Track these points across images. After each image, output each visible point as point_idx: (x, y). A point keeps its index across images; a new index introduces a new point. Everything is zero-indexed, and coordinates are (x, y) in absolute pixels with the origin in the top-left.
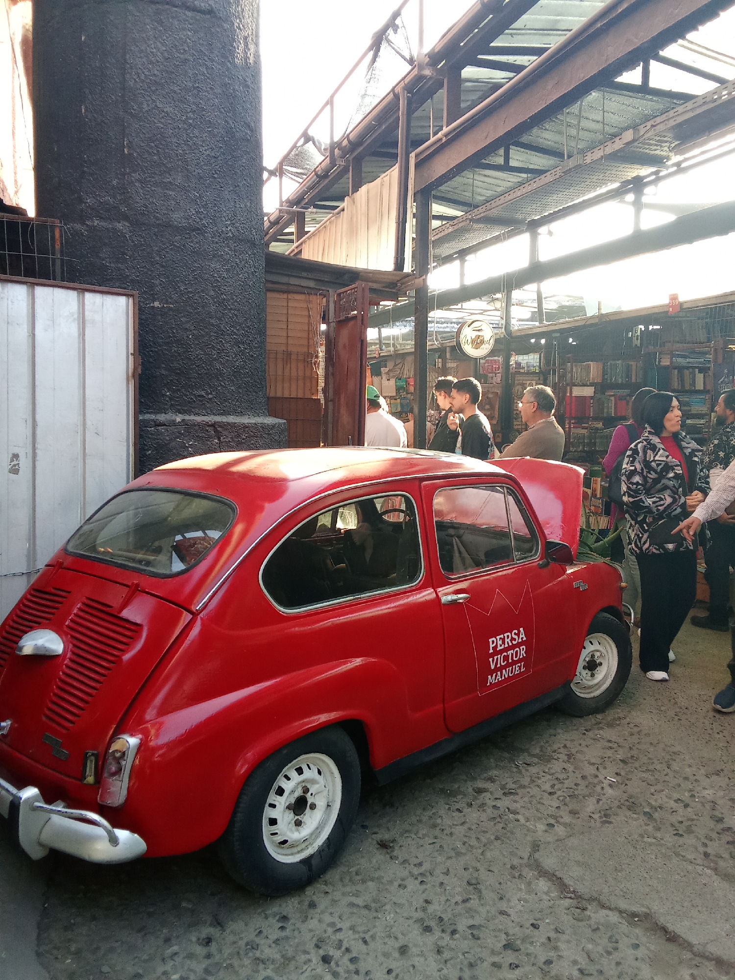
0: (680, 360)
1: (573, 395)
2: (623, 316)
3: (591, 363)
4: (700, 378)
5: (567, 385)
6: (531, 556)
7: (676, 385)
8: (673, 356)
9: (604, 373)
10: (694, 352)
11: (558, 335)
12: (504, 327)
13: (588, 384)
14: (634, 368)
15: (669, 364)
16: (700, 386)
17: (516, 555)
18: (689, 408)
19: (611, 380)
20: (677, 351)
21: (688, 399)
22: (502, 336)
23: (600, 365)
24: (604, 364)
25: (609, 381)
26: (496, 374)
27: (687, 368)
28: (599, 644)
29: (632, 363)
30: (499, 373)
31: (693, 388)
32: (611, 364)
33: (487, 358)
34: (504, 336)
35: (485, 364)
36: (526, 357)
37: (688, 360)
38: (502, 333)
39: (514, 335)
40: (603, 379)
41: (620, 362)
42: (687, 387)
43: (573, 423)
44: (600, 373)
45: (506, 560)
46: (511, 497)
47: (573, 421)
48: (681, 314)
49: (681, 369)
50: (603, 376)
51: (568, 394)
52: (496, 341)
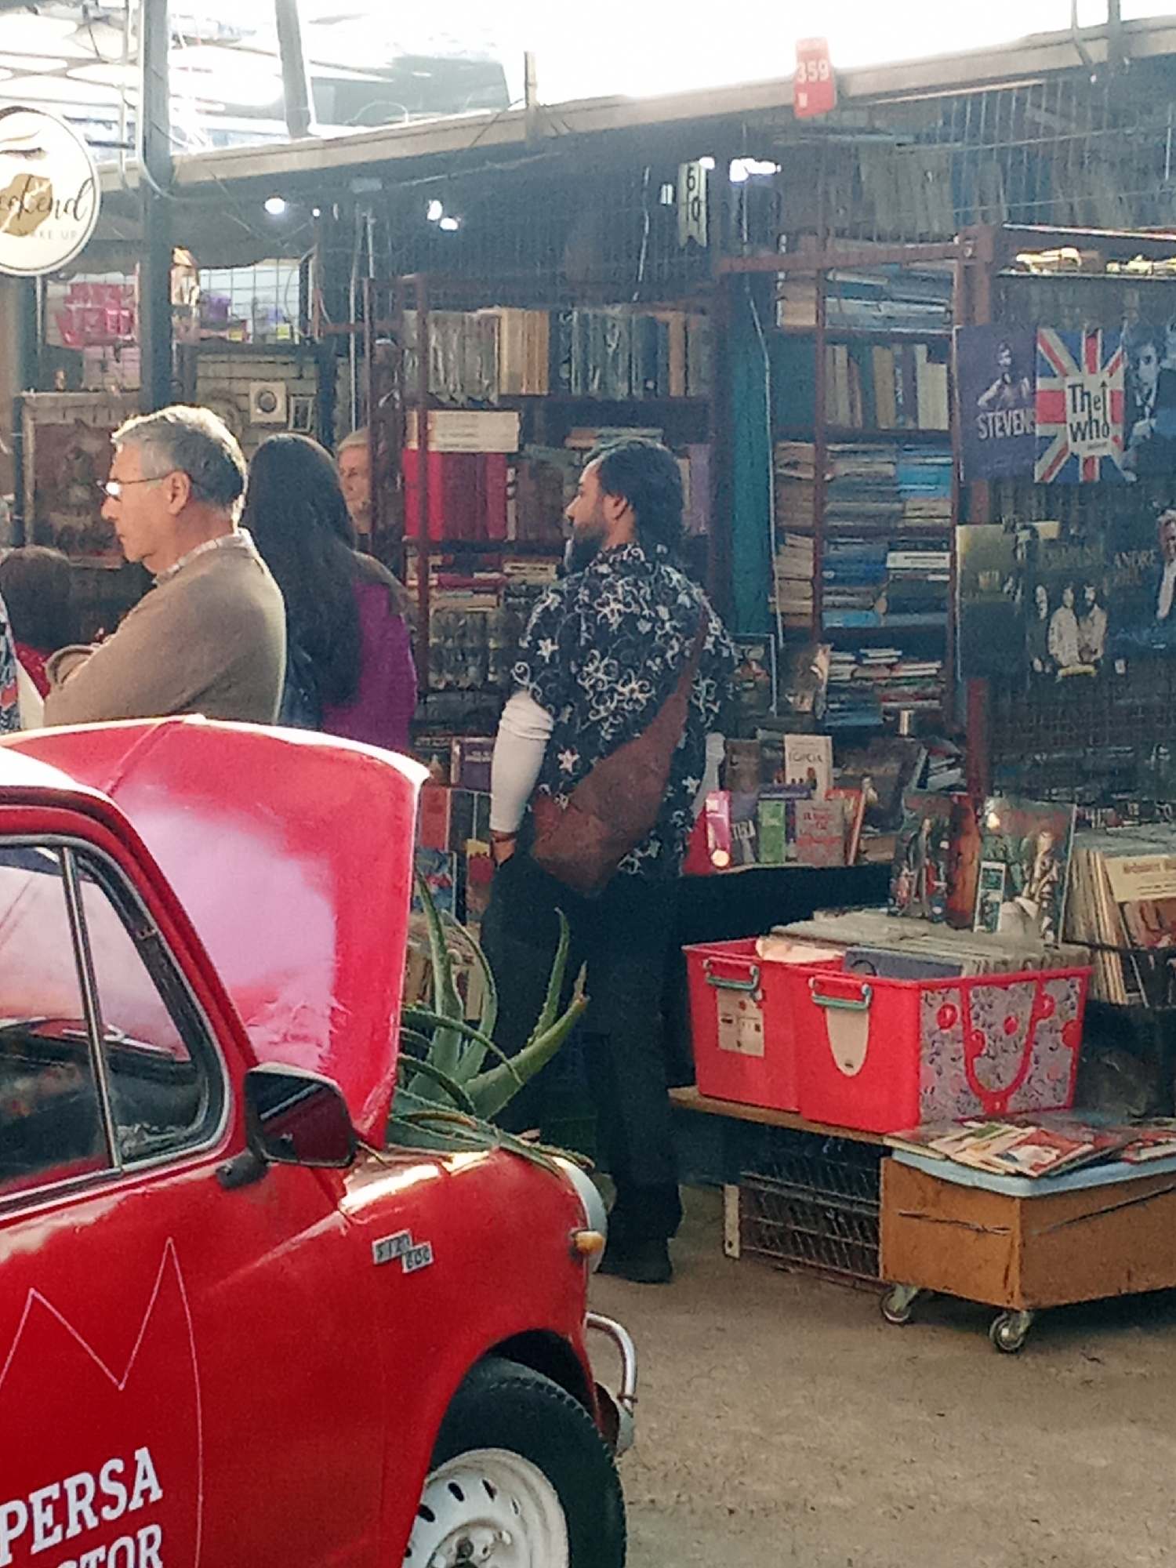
0: (853, 306)
1: (433, 448)
2: (620, 120)
3: (504, 312)
4: (933, 381)
5: (409, 403)
6: (187, 1139)
7: (841, 410)
8: (825, 288)
9: (558, 357)
10: (906, 277)
11: (376, 185)
12: (139, 142)
13: (493, 398)
14: (675, 333)
15: (811, 321)
16: (934, 413)
17: (121, 1136)
18: (898, 506)
19: (586, 386)
20: (846, 269)
21: (890, 470)
22: (133, 183)
23: (540, 320)
24: (554, 316)
25: (577, 391)
26: (116, 351)
27: (885, 340)
28: (491, 1492)
29: (668, 316)
30: (130, 344)
31: (910, 425)
32: (583, 319)
33: (78, 278)
34: (143, 182)
35: (68, 300)
36: (242, 276)
37: (886, 308)
38: (131, 168)
39: (183, 179)
40: (554, 381)
41: (615, 311)
42: (887, 420)
43: (436, 569)
44: (540, 354)
45: (76, 1161)
46: (96, 887)
47: (436, 560)
48: (847, 118)
49: (859, 345)
50: (553, 369)
51: (414, 445)
52: (109, 203)
